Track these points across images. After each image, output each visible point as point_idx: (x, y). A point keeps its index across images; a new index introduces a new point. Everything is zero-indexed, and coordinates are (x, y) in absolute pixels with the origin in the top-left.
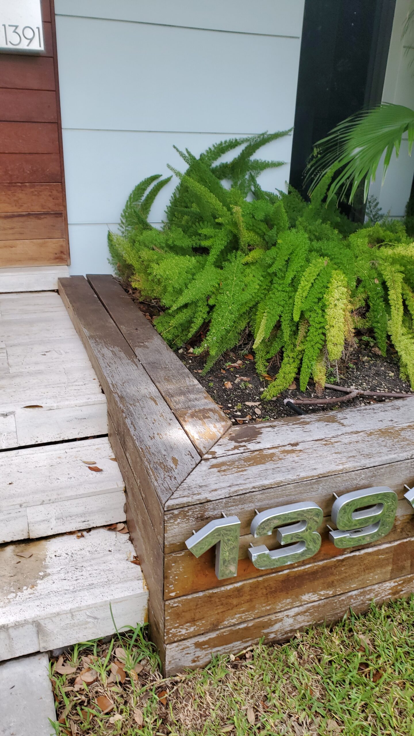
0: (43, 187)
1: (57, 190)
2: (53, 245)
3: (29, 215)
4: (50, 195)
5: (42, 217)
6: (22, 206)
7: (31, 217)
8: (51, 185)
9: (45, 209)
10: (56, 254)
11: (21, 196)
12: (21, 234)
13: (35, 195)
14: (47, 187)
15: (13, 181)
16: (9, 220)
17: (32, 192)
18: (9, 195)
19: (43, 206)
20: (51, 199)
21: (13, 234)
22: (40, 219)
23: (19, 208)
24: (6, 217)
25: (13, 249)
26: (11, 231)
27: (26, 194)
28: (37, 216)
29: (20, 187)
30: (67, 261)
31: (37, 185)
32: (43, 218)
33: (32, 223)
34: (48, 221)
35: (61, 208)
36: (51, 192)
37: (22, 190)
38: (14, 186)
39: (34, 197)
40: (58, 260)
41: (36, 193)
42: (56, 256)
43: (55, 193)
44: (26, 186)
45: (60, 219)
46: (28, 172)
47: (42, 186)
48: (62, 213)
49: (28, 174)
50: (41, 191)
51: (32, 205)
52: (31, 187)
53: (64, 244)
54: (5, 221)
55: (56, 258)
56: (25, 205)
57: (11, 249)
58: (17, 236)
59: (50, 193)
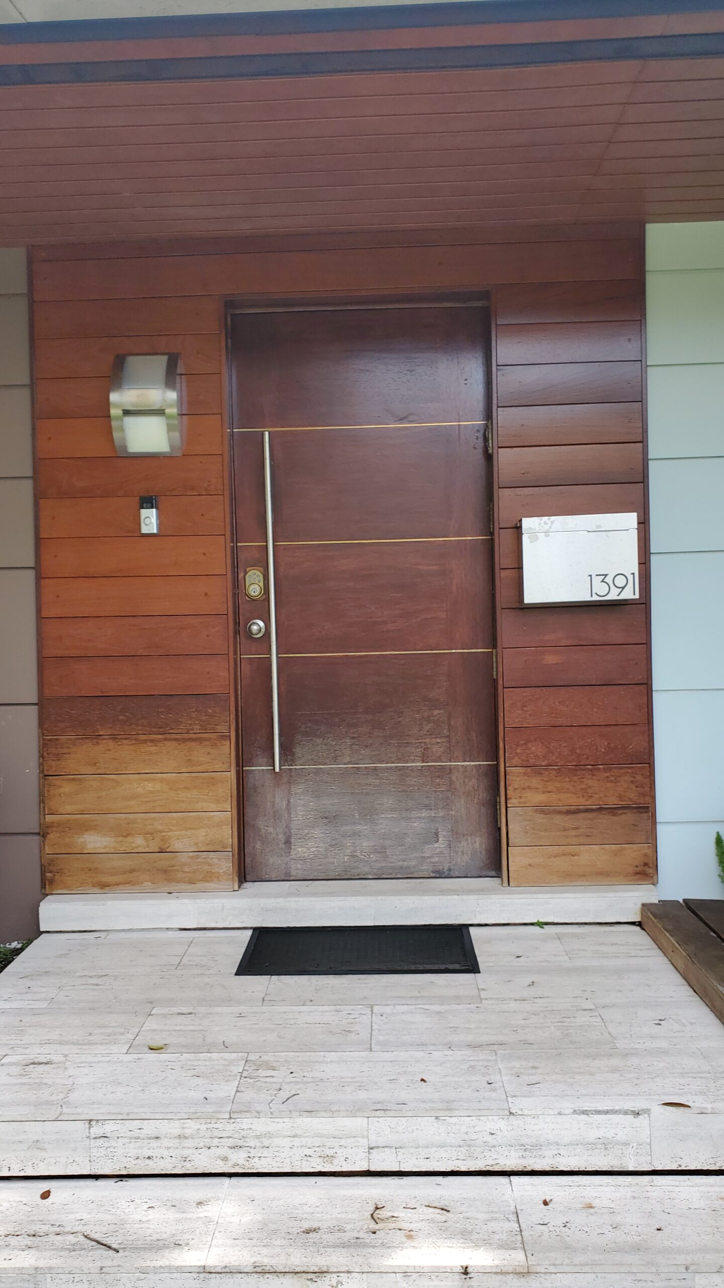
0: (622, 771)
1: (642, 775)
2: (633, 853)
3: (600, 809)
4: (632, 782)
5: (620, 812)
6: (591, 797)
7: (604, 812)
8: (633, 767)
9: (625, 801)
10: (637, 867)
11: (590, 782)
12: (588, 836)
13: (611, 782)
14: (629, 771)
15: (582, 763)
16: (573, 816)
17: (608, 777)
18: (574, 782)
19: (620, 797)
20: (633, 786)
21: (576, 836)
22: (615, 815)
23: (587, 800)
24: (568, 812)
25: (576, 857)
26: (573, 833)
27: (599, 780)
28: (613, 811)
29: (590, 770)
30: (652, 877)
31: (616, 768)
32: (620, 814)
33: (604, 820)
34: (628, 818)
35: (648, 799)
36: (634, 777)
37: (593, 775)
38: (583, 770)
39: (609, 785)
40: (639, 876)
41: (612, 778)
42: (638, 870)
43: (639, 778)
44: (599, 769)
45: (645, 815)
46: (603, 750)
47: (621, 768)
48: (648, 807)
49: (603, 753)
50: (620, 777)
51: (606, 796)
52: (605, 771)
53: (650, 852)
54: (567, 818)
55: (637, 873)
56: (597, 796)
57: (572, 857)
58: (582, 840)
59: (632, 779)
